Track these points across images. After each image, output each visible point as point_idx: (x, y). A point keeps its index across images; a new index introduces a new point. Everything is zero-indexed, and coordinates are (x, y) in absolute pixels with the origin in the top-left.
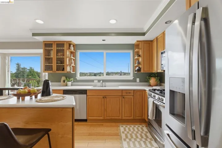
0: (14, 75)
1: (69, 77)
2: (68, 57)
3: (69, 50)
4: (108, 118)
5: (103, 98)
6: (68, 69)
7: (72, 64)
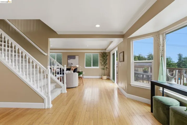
0: (177, 64)
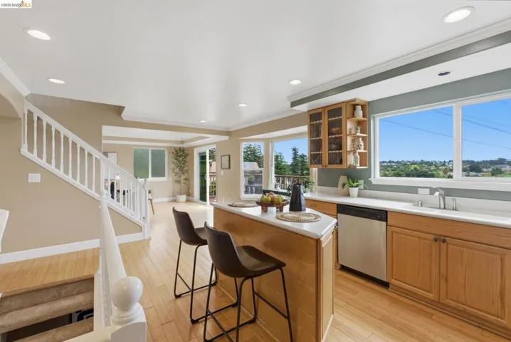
0: (291, 167)
1: (353, 177)
2: (350, 134)
3: (354, 119)
4: (453, 304)
5: (436, 240)
6: (351, 160)
7: (360, 148)
